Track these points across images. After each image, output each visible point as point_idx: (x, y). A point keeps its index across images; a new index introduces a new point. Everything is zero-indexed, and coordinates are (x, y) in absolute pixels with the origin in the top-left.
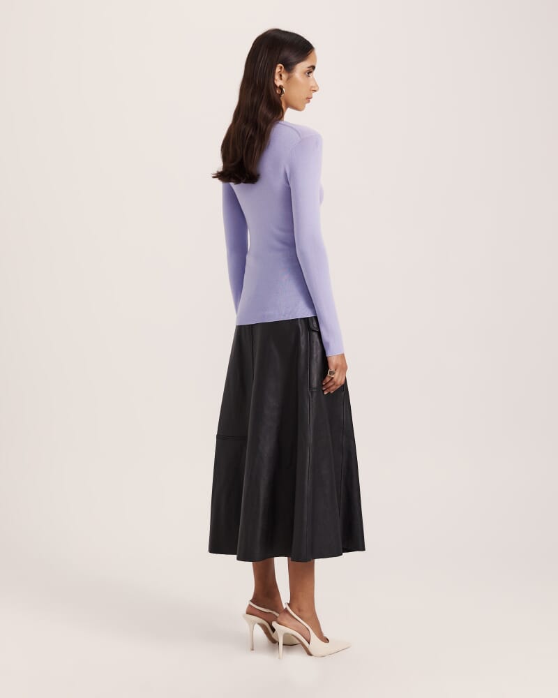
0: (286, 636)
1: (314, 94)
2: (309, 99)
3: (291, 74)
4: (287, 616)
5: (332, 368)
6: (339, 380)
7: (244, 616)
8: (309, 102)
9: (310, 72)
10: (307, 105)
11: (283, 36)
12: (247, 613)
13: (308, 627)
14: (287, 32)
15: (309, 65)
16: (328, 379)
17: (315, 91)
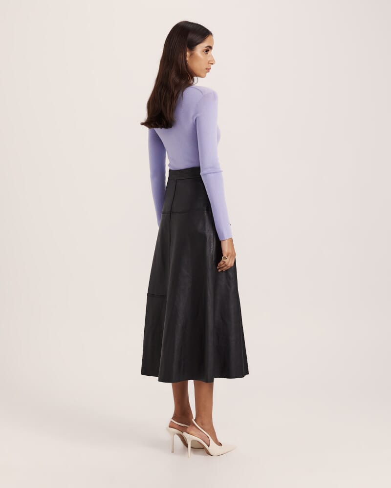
0: (193, 441)
1: (212, 66)
2: (208, 70)
3: (192, 52)
4: (194, 428)
5: (225, 255)
6: (230, 264)
7: (167, 429)
8: (209, 71)
9: (207, 51)
10: (207, 74)
11: (190, 26)
12: (170, 427)
13: (208, 436)
14: (192, 23)
15: (206, 45)
16: (221, 263)
17: (212, 64)
